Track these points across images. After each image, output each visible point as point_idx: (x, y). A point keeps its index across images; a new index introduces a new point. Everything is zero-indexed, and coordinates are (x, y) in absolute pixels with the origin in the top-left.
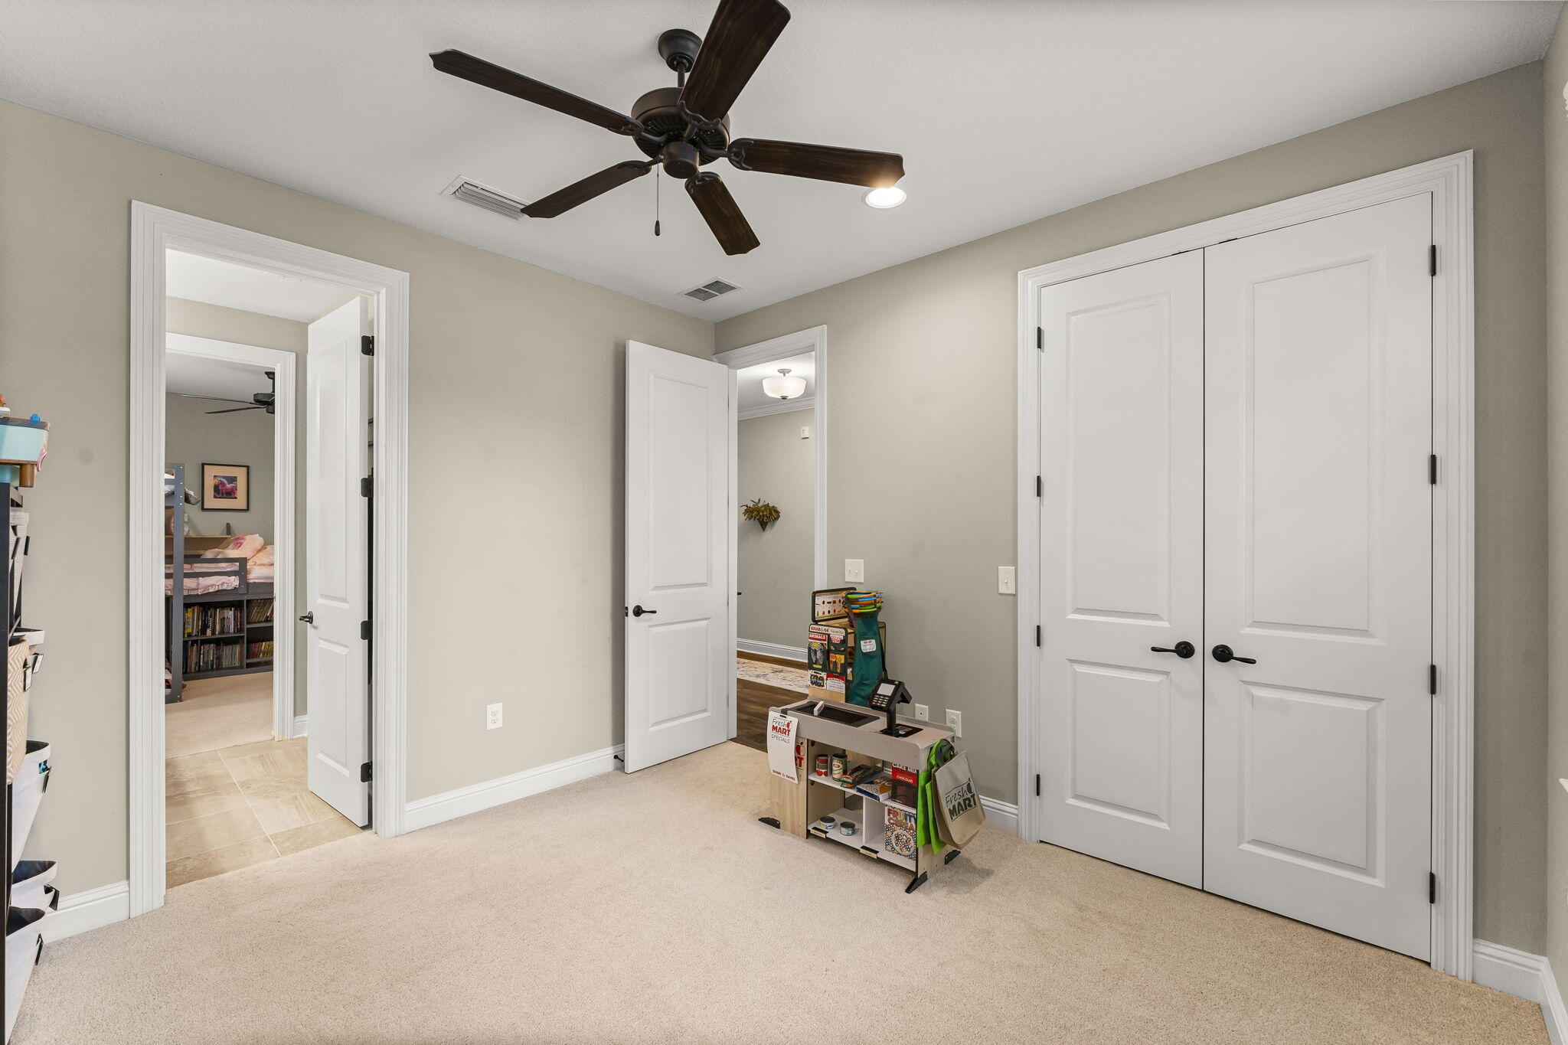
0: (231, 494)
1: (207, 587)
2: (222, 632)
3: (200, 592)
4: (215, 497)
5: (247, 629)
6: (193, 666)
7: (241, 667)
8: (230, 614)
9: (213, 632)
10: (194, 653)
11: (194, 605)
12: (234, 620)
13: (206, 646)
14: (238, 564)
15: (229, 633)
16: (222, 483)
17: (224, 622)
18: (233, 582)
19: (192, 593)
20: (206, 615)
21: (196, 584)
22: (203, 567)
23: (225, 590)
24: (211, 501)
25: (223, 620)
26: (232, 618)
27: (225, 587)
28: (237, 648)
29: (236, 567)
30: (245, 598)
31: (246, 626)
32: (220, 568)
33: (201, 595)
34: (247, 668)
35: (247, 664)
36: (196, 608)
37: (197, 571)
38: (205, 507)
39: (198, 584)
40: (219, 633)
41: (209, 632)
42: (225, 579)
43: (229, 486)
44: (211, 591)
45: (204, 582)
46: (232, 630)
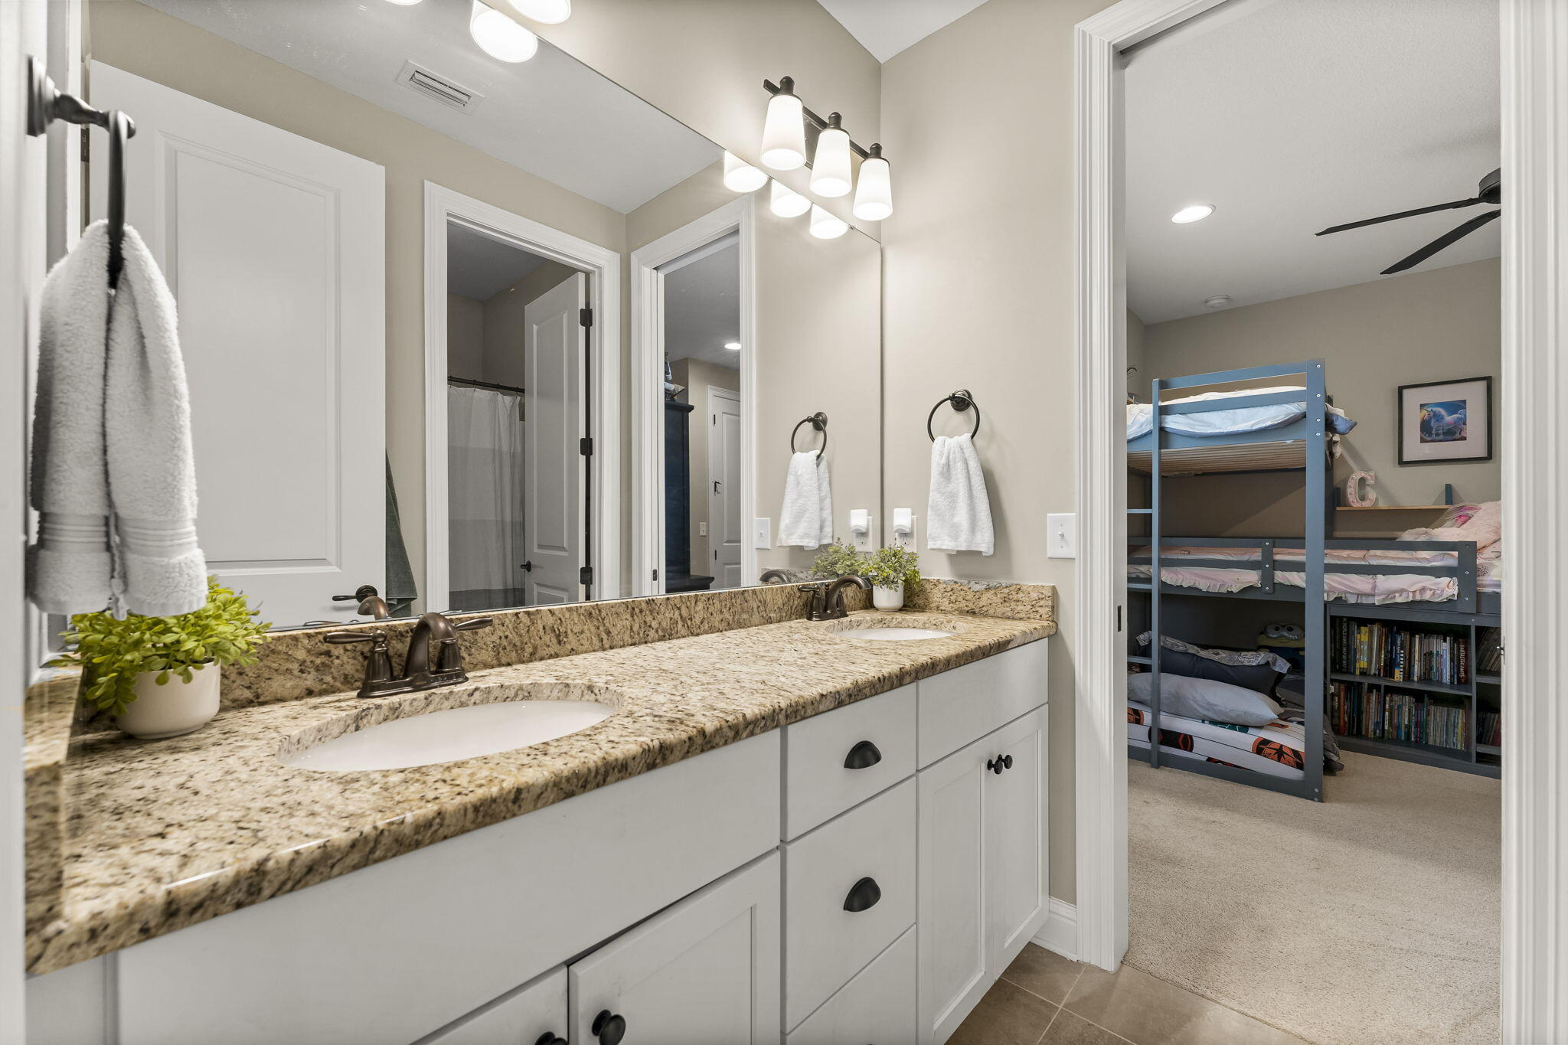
0: (1453, 434)
1: (1391, 593)
2: (1426, 677)
3: (1377, 601)
4: (1423, 441)
5: (1478, 684)
6: (1371, 727)
7: (1464, 755)
8: (1443, 648)
9: (1408, 675)
10: (1373, 705)
11: (1372, 621)
12: (1452, 660)
13: (1396, 698)
14: (1456, 554)
15: (1440, 683)
16: (1438, 417)
17: (1431, 661)
18: (1446, 588)
19: (1365, 601)
20: (1394, 643)
21: (1371, 586)
22: (1385, 557)
23: (1428, 602)
24: (1415, 449)
25: (1428, 656)
26: (1447, 657)
27: (1427, 596)
28: (1459, 716)
29: (1451, 559)
30: (1473, 622)
31: (1475, 679)
32: (1418, 559)
33: (1379, 606)
34: (1477, 761)
35: (1478, 754)
36: (1376, 628)
37: (1374, 562)
38: (1405, 459)
39: (1374, 587)
40: (1420, 680)
41: (1398, 675)
42: (1428, 581)
43: (1449, 419)
44: (1399, 600)
45: (1386, 583)
46: (1446, 679)
